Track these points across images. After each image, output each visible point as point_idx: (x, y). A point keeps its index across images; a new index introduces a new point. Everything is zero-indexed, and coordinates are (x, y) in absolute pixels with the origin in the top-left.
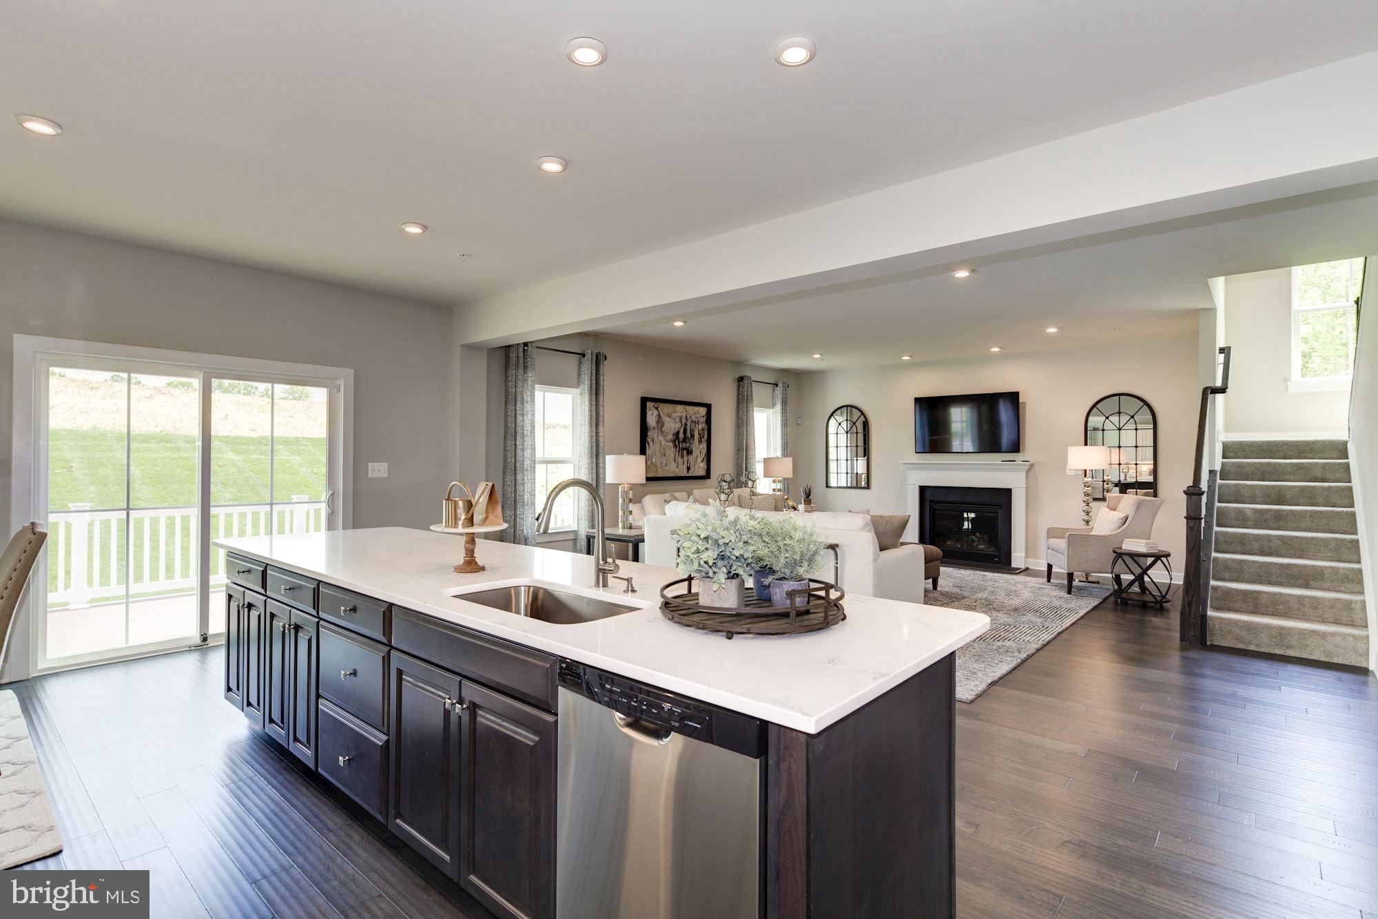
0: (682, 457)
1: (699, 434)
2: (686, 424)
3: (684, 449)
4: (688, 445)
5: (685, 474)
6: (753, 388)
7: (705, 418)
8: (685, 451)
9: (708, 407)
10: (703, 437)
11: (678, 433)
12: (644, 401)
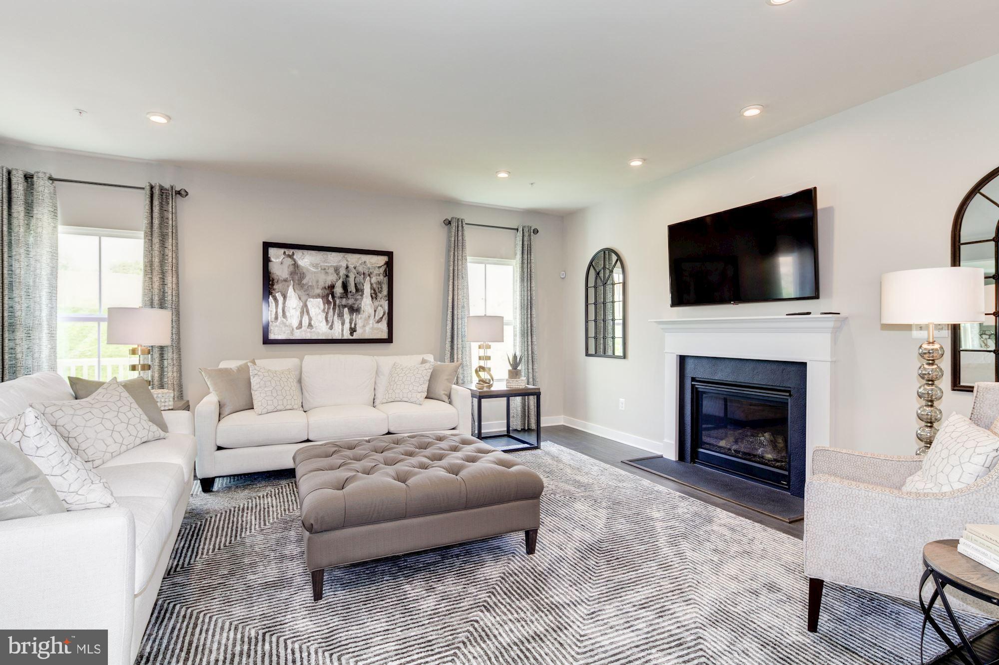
0: (341, 315)
1: (372, 288)
2: (347, 276)
3: (345, 306)
4: (351, 302)
5: (347, 336)
6: (466, 233)
7: (382, 270)
8: (346, 310)
9: (390, 255)
10: (380, 292)
11: (332, 287)
12: (267, 246)
